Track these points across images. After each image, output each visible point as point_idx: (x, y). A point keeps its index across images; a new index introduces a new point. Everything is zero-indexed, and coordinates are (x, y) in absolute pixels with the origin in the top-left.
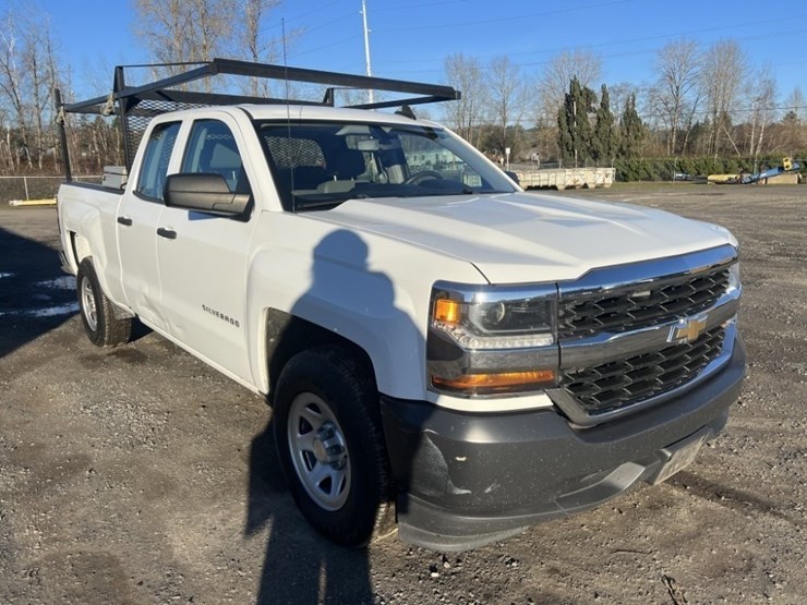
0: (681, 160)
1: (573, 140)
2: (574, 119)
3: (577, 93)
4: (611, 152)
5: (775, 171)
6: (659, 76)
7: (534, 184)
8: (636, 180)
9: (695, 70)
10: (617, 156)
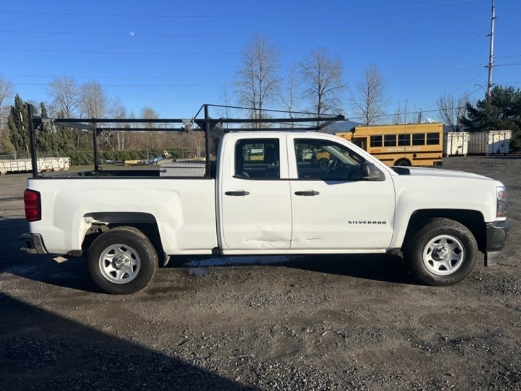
0: (104, 152)
1: (24, 138)
2: (22, 124)
3: (21, 107)
4: (55, 147)
5: (161, 158)
6: (53, 99)
7: (13, 170)
8: (77, 165)
9: (76, 97)
10: (58, 150)
